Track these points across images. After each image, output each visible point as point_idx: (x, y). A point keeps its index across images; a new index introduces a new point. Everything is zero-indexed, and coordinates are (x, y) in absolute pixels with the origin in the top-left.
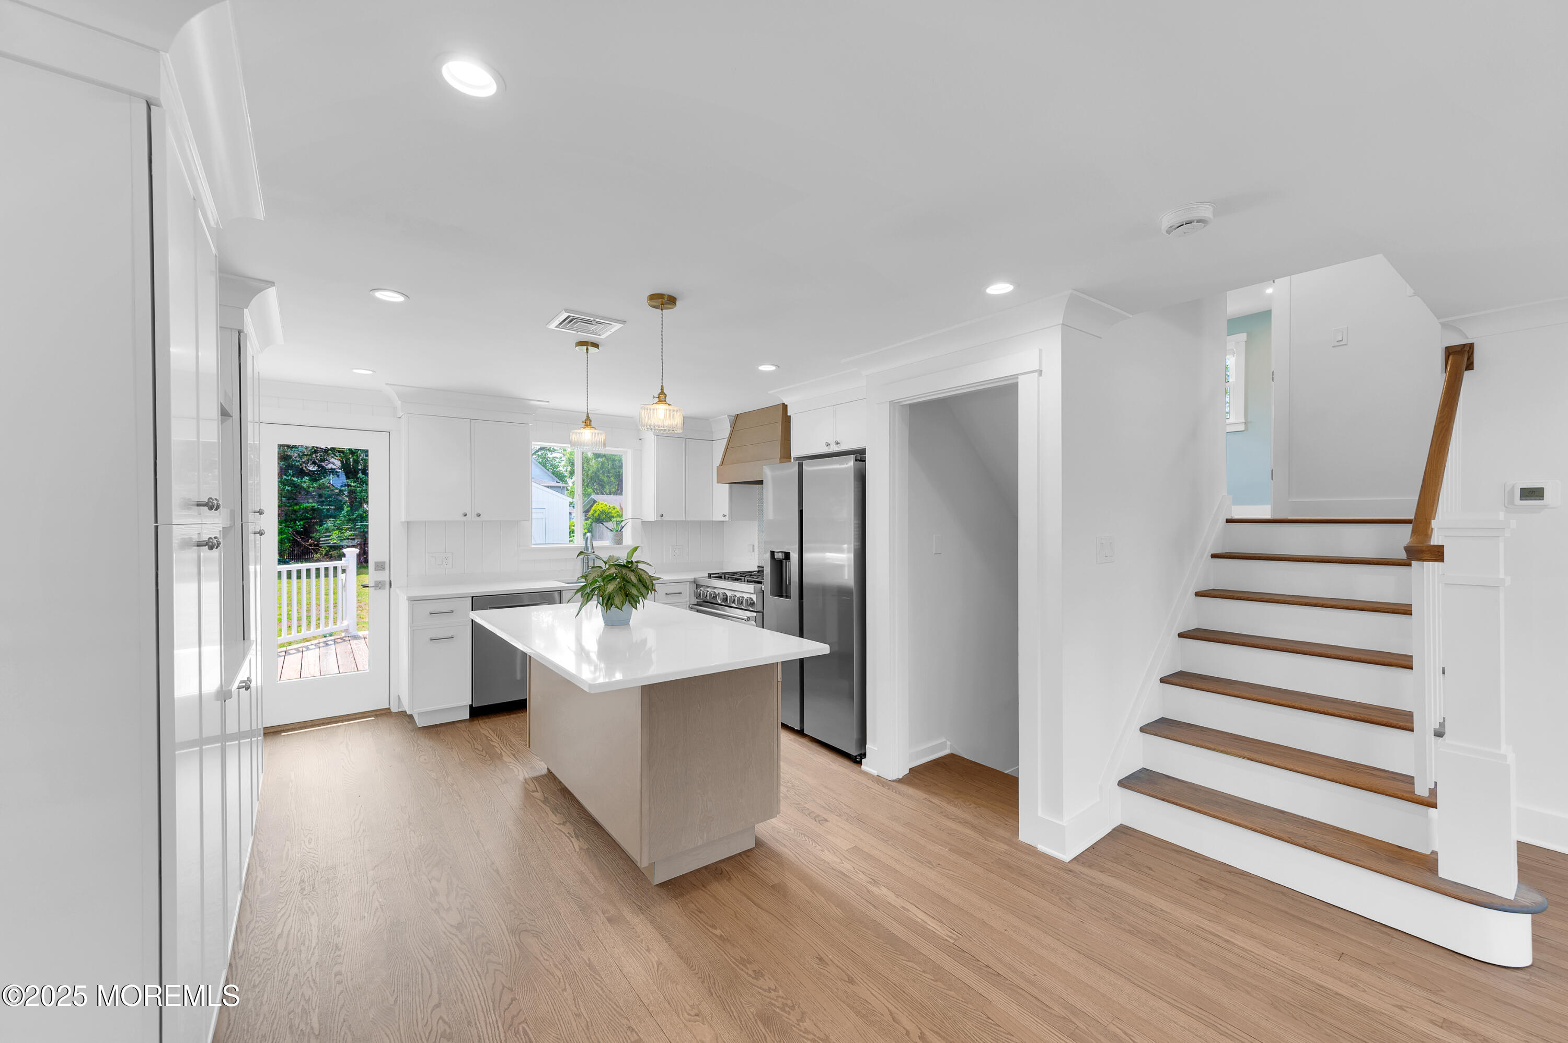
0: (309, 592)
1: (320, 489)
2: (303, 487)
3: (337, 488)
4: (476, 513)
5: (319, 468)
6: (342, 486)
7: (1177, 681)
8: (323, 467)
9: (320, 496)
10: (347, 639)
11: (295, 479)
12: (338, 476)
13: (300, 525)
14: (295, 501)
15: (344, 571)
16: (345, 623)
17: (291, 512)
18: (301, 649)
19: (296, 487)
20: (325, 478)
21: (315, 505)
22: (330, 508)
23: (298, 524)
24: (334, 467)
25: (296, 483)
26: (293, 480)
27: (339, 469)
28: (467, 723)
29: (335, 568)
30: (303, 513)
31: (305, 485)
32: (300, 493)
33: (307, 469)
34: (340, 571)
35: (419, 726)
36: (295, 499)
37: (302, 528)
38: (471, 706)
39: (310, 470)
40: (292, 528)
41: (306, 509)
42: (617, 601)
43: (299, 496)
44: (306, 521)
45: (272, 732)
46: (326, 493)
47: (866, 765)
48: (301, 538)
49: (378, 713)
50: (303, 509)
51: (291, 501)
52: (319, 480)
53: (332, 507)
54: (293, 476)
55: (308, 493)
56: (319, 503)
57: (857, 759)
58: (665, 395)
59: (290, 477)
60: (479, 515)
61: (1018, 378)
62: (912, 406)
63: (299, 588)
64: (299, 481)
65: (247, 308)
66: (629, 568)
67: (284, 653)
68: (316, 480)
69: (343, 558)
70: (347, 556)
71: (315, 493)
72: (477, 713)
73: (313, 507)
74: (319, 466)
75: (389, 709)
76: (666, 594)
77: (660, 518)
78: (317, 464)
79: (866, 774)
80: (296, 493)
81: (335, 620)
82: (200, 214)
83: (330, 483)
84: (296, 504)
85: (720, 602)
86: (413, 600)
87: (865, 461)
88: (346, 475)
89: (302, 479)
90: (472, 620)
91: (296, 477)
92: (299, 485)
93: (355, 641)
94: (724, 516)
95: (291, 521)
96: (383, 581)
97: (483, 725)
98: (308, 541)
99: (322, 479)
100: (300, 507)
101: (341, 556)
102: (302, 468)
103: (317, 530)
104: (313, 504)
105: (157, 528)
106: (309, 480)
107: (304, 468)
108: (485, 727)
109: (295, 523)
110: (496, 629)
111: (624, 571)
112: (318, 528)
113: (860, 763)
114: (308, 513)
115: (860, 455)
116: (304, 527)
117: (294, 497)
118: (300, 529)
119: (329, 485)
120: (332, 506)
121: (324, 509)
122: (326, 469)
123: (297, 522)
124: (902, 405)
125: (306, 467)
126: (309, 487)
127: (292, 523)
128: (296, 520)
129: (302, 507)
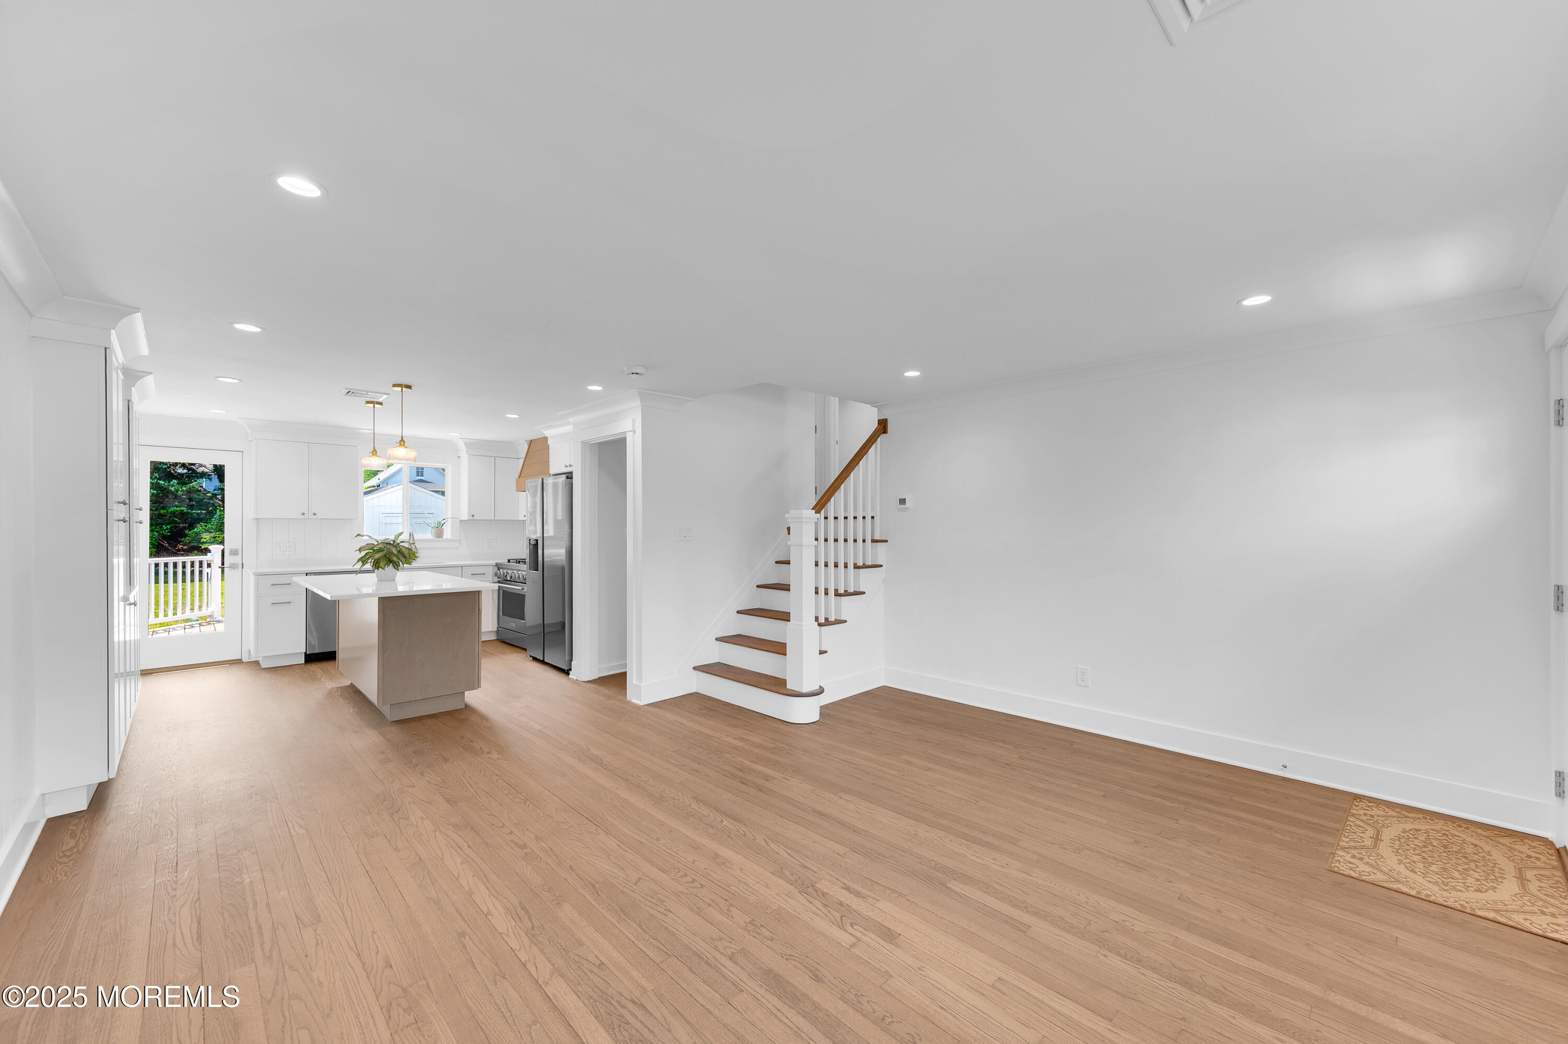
0: (175, 595)
1: (190, 493)
2: (170, 490)
3: (209, 492)
4: (313, 512)
5: (188, 471)
6: (215, 490)
7: (751, 613)
8: (194, 469)
9: (191, 499)
10: (212, 623)
11: (162, 482)
12: (210, 479)
13: (167, 529)
14: (162, 505)
15: (209, 565)
16: (210, 609)
17: (157, 517)
18: (168, 630)
19: (162, 491)
20: (195, 481)
21: (184, 509)
22: (201, 512)
23: (165, 528)
24: (206, 470)
25: (163, 487)
26: (159, 483)
27: (212, 472)
28: (303, 665)
29: (201, 563)
30: (171, 517)
31: (173, 489)
32: (167, 496)
33: (176, 472)
34: (205, 565)
35: (263, 667)
36: (162, 503)
37: (168, 532)
38: (305, 653)
39: (178, 473)
40: (157, 532)
41: (174, 513)
42: (382, 564)
43: (166, 500)
44: (173, 525)
45: (146, 673)
46: (197, 496)
47: (572, 675)
48: (167, 543)
49: (232, 662)
50: (170, 513)
51: (157, 505)
52: (189, 483)
53: (204, 512)
54: (159, 479)
55: (176, 497)
56: (189, 507)
57: (566, 672)
58: (404, 442)
59: (156, 480)
60: (315, 514)
61: (626, 434)
62: (600, 444)
63: (166, 592)
64: (166, 484)
65: (133, 387)
66: (392, 544)
67: (152, 633)
68: (185, 484)
69: (208, 554)
70: (212, 552)
71: (184, 497)
72: (311, 658)
73: (182, 511)
74: (189, 469)
75: (241, 659)
76: (472, 574)
77: (471, 518)
78: (187, 467)
79: (572, 679)
80: (162, 496)
81: (200, 607)
82: (114, 358)
83: (202, 487)
84: (163, 508)
85: (509, 579)
86: (258, 575)
87: (572, 478)
88: (218, 478)
89: (169, 482)
90: (307, 589)
91: (163, 480)
92: (166, 489)
93: (218, 624)
94: (525, 516)
95: (157, 525)
96: (236, 563)
97: (314, 666)
98: (176, 546)
99: (192, 482)
100: (168, 511)
101: (207, 551)
102: (170, 471)
103: (187, 535)
104: (182, 508)
105: (107, 512)
106: (178, 484)
107: (172, 471)
108: (315, 667)
109: (162, 527)
110: (320, 591)
111: (388, 547)
112: (187, 532)
113: (568, 674)
114: (176, 517)
115: (569, 476)
116: (171, 531)
117: (161, 500)
118: (167, 533)
119: (200, 488)
120: (203, 510)
121: (194, 513)
122: (197, 473)
123: (164, 526)
124: (592, 444)
125: (174, 470)
126: (177, 491)
127: (158, 527)
128: (162, 524)
129: (169, 510)
